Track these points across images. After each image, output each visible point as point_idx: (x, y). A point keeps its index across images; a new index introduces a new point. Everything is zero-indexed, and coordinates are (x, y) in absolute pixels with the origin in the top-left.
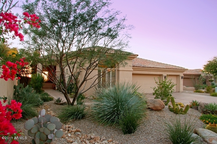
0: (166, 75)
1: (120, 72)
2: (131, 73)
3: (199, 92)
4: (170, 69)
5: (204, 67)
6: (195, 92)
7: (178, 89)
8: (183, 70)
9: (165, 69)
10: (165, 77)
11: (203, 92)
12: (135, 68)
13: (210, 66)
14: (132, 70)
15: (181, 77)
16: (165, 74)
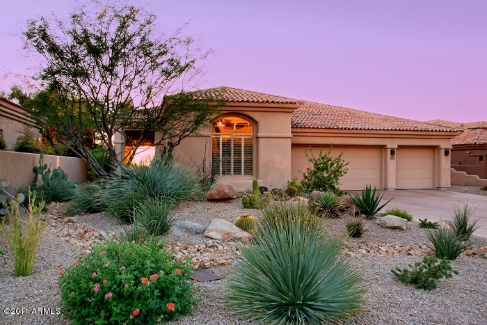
0: (397, 147)
1: (261, 141)
2: (289, 143)
4: (406, 132)
7: (436, 182)
8: (446, 133)
9: (390, 132)
10: (393, 152)
12: (295, 130)
14: (291, 135)
15: (443, 152)
16: (392, 144)
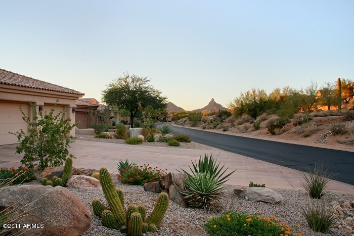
0: (43, 104)
3: (104, 137)
4: (51, 92)
5: (104, 93)
6: (97, 137)
8: (75, 95)
9: (41, 91)
10: (40, 108)
11: (111, 138)
13: (113, 93)
15: (71, 109)
16: (40, 102)
